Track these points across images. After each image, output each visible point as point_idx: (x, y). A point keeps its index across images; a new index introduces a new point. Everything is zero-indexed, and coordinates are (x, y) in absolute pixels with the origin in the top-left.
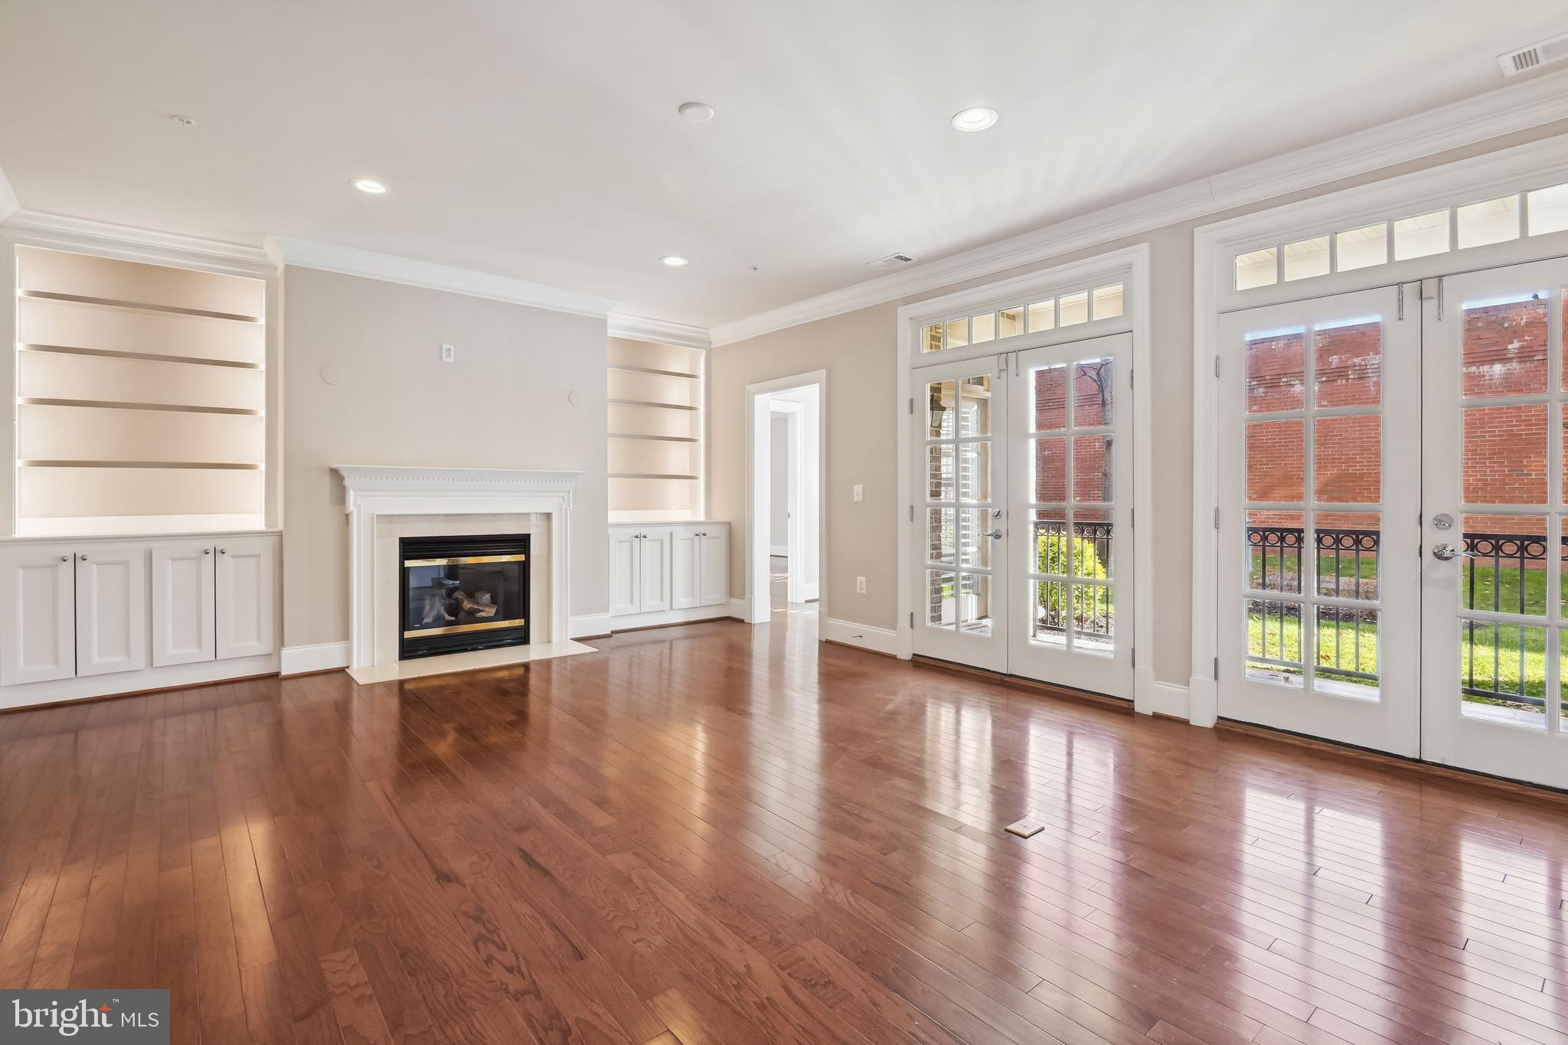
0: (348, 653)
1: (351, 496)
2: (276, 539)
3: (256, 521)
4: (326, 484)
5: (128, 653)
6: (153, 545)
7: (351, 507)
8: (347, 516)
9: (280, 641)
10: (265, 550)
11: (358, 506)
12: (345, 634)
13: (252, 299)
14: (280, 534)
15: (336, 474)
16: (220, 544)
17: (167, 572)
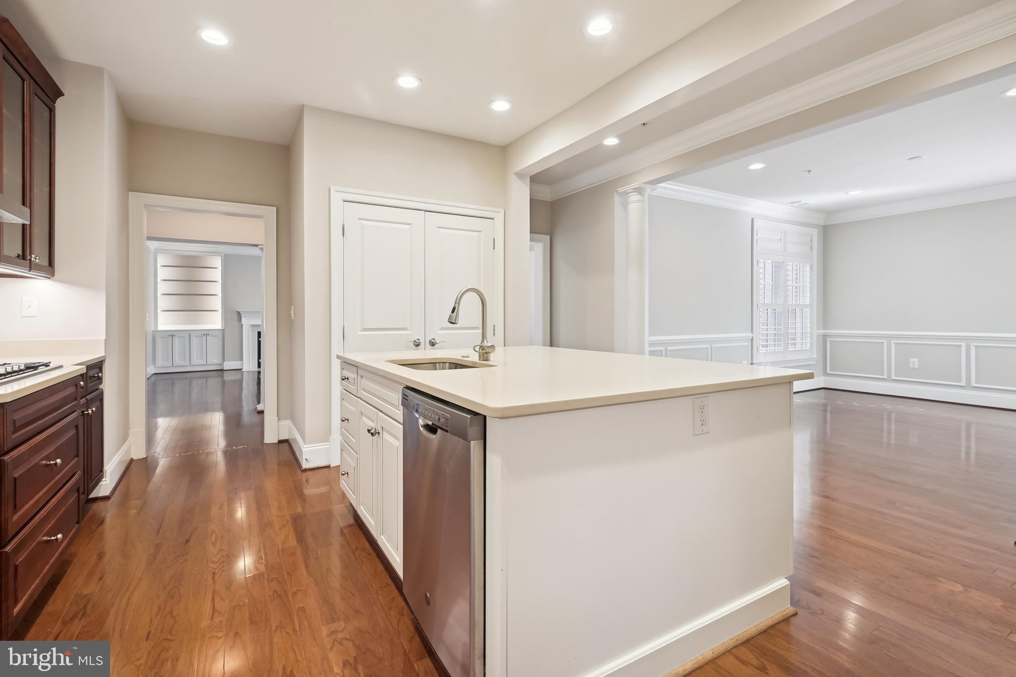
0: (242, 364)
1: (243, 319)
2: (223, 331)
3: (220, 327)
4: (236, 316)
5: (185, 361)
6: (191, 332)
7: (243, 322)
8: (242, 325)
9: (224, 360)
10: (220, 334)
11: (245, 322)
12: (241, 359)
13: (217, 262)
14: (224, 330)
15: (238, 312)
16: (208, 333)
17: (194, 341)
